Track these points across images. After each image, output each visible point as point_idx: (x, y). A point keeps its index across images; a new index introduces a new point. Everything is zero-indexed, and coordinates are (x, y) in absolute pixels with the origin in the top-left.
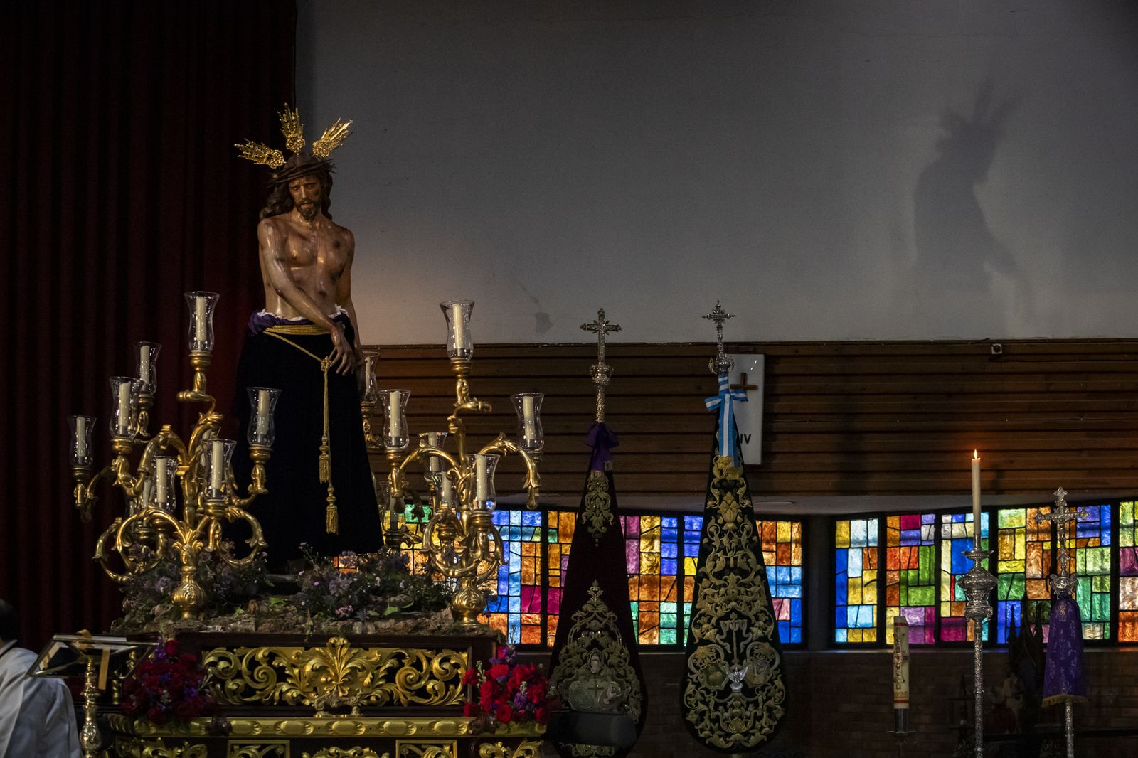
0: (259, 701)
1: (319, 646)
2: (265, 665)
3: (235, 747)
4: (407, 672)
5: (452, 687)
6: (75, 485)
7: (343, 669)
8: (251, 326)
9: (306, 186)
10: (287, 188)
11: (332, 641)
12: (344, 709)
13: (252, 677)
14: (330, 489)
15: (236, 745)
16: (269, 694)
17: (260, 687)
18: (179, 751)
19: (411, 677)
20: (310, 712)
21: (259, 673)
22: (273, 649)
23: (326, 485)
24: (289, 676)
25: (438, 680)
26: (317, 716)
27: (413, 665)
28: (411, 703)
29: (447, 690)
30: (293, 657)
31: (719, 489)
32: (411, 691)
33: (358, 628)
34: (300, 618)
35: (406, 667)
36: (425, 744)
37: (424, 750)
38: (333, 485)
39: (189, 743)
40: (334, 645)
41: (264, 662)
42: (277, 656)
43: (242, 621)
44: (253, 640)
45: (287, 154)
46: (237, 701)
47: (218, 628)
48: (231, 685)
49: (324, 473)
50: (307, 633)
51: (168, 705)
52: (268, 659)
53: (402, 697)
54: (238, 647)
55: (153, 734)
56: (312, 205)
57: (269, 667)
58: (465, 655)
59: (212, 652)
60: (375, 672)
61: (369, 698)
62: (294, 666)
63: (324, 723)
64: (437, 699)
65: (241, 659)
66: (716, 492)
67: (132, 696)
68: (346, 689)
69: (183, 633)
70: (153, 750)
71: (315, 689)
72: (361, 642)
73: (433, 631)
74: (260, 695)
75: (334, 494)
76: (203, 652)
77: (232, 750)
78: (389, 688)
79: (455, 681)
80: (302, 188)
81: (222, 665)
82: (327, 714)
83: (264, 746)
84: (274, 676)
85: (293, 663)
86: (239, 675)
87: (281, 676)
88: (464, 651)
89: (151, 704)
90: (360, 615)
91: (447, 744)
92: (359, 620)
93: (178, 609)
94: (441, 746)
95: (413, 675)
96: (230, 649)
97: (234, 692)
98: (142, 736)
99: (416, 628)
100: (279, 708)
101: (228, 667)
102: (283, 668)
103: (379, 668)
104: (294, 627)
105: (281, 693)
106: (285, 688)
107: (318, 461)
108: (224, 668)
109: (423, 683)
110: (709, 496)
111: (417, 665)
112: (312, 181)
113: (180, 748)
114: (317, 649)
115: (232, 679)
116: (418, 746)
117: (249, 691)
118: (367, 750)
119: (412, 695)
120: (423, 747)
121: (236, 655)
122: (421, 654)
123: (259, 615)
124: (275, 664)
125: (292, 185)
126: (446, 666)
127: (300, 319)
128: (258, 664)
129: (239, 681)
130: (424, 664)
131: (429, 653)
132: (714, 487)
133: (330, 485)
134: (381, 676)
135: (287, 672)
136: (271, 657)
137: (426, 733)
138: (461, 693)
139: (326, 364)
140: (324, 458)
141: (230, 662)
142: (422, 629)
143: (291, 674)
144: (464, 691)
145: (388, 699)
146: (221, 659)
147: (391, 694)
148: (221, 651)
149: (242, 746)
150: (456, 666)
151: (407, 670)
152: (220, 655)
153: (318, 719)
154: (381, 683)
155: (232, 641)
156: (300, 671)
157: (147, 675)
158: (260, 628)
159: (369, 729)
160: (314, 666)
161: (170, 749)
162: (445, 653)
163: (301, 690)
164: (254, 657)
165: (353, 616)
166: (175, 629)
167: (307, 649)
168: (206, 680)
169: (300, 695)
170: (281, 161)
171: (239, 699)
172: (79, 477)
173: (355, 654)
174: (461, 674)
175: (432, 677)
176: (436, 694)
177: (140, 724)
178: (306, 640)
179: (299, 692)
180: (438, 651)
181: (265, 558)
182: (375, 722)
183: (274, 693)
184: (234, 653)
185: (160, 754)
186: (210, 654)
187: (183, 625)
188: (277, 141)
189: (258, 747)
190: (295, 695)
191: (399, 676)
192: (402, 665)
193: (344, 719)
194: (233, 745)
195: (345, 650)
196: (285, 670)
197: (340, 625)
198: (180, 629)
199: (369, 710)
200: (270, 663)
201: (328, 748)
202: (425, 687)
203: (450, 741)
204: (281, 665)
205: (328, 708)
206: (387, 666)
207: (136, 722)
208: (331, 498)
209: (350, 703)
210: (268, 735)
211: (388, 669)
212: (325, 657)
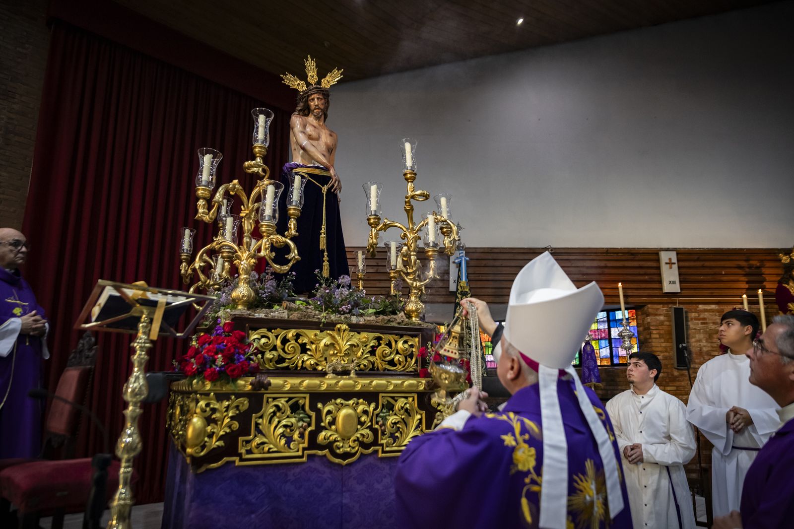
0: (288, 367)
1: (330, 330)
2: (293, 342)
3: (270, 400)
4: (383, 349)
5: (409, 359)
6: (181, 263)
7: (344, 345)
8: (285, 168)
9: (318, 99)
10: (307, 101)
11: (338, 326)
12: (345, 373)
13: (283, 350)
14: (326, 253)
15: (270, 398)
16: (295, 362)
17: (289, 357)
18: (227, 403)
19: (386, 352)
20: (323, 374)
21: (289, 347)
22: (299, 331)
23: (323, 251)
24: (309, 350)
25: (401, 355)
26: (327, 377)
27: (386, 345)
28: (385, 369)
29: (406, 361)
30: (313, 337)
31: (461, 294)
32: (386, 361)
33: (354, 319)
34: (317, 312)
35: (383, 346)
36: (397, 397)
37: (396, 401)
38: (327, 252)
39: (235, 397)
40: (339, 330)
41: (292, 340)
42: (301, 335)
43: (278, 312)
44: (286, 324)
45: (308, 84)
46: (273, 366)
47: (262, 315)
48: (268, 355)
49: (323, 245)
50: (322, 321)
51: (222, 366)
52: (295, 338)
53: (380, 365)
54: (275, 329)
55: (208, 390)
56: (320, 110)
57: (296, 343)
58: (417, 340)
59: (257, 332)
60: (364, 348)
61: (359, 366)
62: (312, 343)
63: (334, 381)
64: (400, 367)
65: (277, 337)
66: (459, 296)
67: (193, 360)
68: (346, 359)
69: (237, 317)
70: (206, 402)
71: (326, 359)
72: (356, 328)
73: (399, 323)
74: (289, 362)
75: (327, 256)
76: (250, 332)
77: (268, 402)
78: (372, 359)
79: (411, 356)
80: (316, 99)
81: (263, 340)
82: (334, 375)
83: (290, 399)
84: (299, 349)
85: (312, 340)
86: (275, 348)
87: (304, 349)
88: (416, 336)
89: (208, 366)
90: (354, 312)
91: (410, 397)
92: (354, 315)
93: (234, 303)
94: (406, 398)
95: (388, 350)
96: (270, 330)
97: (271, 360)
98: (198, 392)
99: (389, 321)
100: (302, 371)
101: (267, 342)
102: (305, 344)
103: (366, 346)
104: (314, 317)
105: (303, 362)
106: (306, 358)
107: (319, 238)
108: (264, 343)
109: (392, 356)
110: (457, 297)
111: (389, 345)
112: (321, 97)
113: (228, 400)
114: (328, 332)
115: (270, 351)
116: (393, 398)
117: (281, 360)
118: (361, 401)
119: (385, 364)
120: (396, 398)
121: (273, 334)
122: (391, 338)
123: (289, 309)
124: (300, 341)
125: (310, 98)
126: (406, 346)
127: (312, 165)
128: (288, 341)
129: (274, 352)
130: (393, 344)
131: (396, 337)
132: (459, 294)
133: (326, 251)
134: (368, 351)
135: (308, 347)
136: (298, 336)
137: (399, 389)
138: (414, 364)
139: (325, 189)
140: (323, 237)
141: (269, 339)
142: (392, 321)
143: (310, 348)
144: (416, 362)
145: (371, 366)
146: (263, 337)
147: (373, 364)
148: (264, 331)
149: (274, 399)
150: (412, 346)
151: (384, 347)
152: (262, 334)
153: (329, 379)
154: (367, 356)
155: (271, 324)
156: (316, 347)
157: (207, 346)
158: (290, 317)
159: (363, 386)
160: (326, 343)
161: (220, 402)
162: (405, 338)
163: (317, 360)
164: (286, 336)
165: (350, 312)
166: (231, 315)
167: (321, 331)
168: (252, 349)
169: (315, 363)
170: (305, 88)
171: (274, 365)
172: (184, 259)
173: (352, 336)
174: (415, 352)
175: (398, 353)
176: (400, 364)
177: (198, 382)
178: (321, 325)
179: (315, 361)
180: (402, 336)
181: (294, 275)
182: (366, 381)
183: (298, 361)
184: (272, 333)
185: (212, 406)
186: (255, 333)
187: (236, 312)
188: (303, 77)
189: (286, 399)
190: (312, 363)
191: (379, 351)
192: (380, 344)
193: (346, 379)
194: (268, 398)
195: (346, 332)
196: (306, 345)
197: (343, 317)
198: (235, 315)
199: (361, 373)
200: (296, 340)
201: (335, 399)
202: (393, 359)
203: (413, 395)
204: (304, 342)
205: (335, 372)
206: (371, 345)
207: (195, 381)
208: (326, 258)
209: (350, 368)
210: (294, 390)
211: (372, 347)
212: (333, 337)
